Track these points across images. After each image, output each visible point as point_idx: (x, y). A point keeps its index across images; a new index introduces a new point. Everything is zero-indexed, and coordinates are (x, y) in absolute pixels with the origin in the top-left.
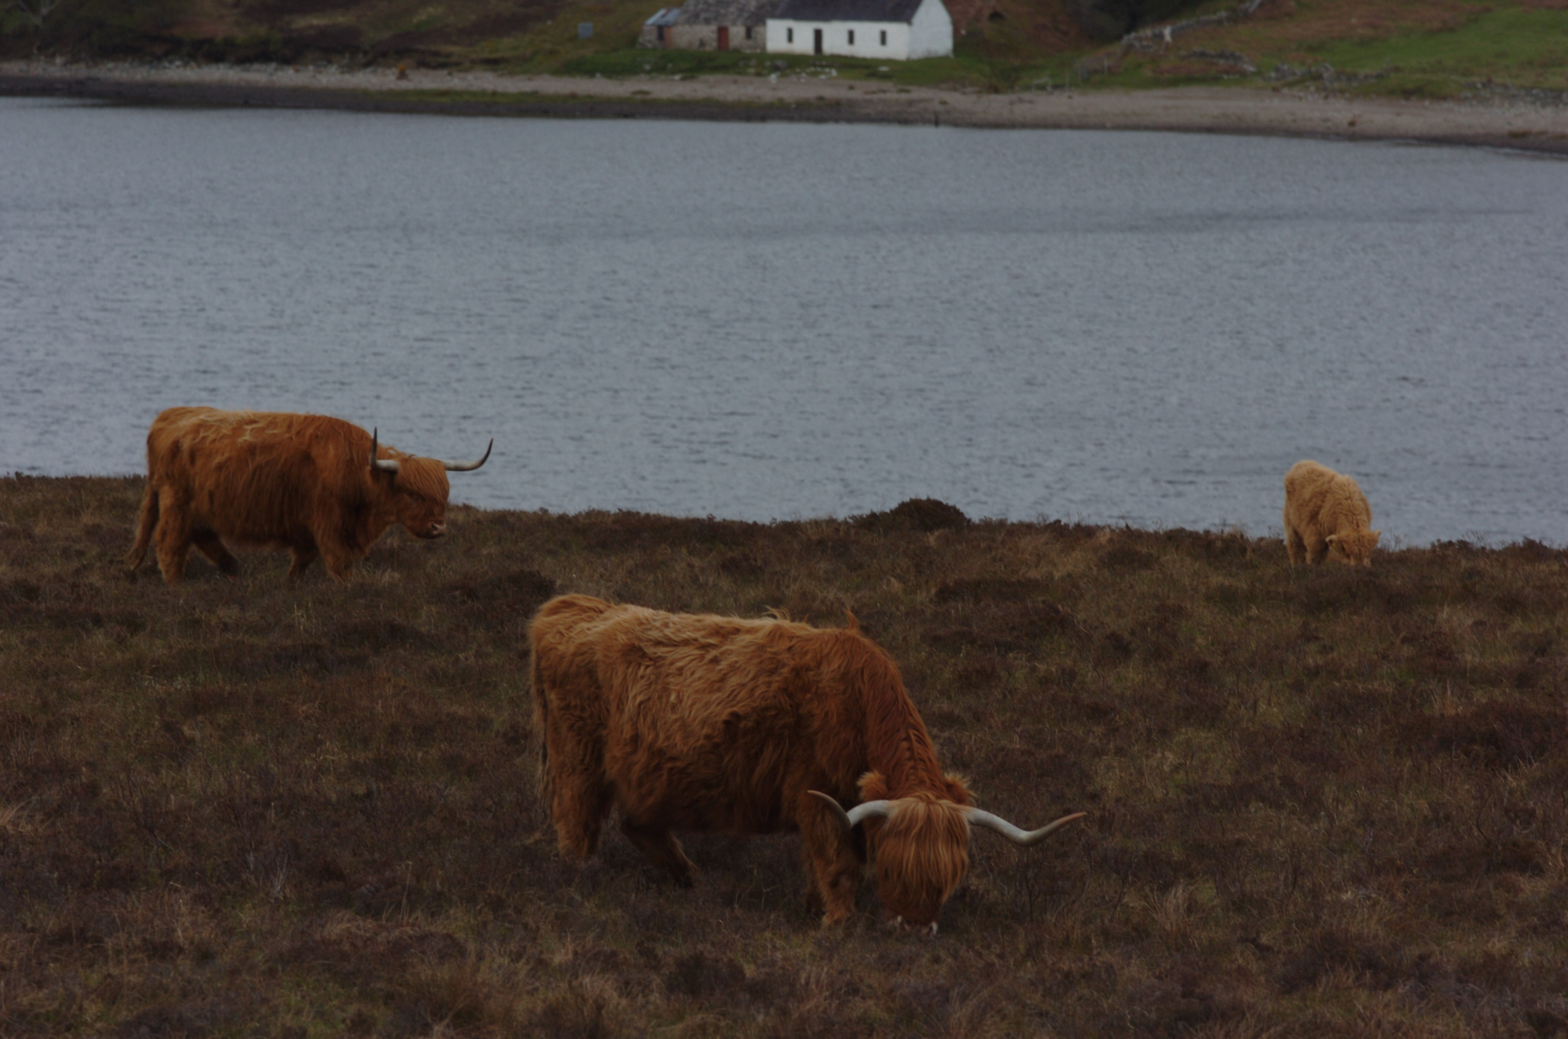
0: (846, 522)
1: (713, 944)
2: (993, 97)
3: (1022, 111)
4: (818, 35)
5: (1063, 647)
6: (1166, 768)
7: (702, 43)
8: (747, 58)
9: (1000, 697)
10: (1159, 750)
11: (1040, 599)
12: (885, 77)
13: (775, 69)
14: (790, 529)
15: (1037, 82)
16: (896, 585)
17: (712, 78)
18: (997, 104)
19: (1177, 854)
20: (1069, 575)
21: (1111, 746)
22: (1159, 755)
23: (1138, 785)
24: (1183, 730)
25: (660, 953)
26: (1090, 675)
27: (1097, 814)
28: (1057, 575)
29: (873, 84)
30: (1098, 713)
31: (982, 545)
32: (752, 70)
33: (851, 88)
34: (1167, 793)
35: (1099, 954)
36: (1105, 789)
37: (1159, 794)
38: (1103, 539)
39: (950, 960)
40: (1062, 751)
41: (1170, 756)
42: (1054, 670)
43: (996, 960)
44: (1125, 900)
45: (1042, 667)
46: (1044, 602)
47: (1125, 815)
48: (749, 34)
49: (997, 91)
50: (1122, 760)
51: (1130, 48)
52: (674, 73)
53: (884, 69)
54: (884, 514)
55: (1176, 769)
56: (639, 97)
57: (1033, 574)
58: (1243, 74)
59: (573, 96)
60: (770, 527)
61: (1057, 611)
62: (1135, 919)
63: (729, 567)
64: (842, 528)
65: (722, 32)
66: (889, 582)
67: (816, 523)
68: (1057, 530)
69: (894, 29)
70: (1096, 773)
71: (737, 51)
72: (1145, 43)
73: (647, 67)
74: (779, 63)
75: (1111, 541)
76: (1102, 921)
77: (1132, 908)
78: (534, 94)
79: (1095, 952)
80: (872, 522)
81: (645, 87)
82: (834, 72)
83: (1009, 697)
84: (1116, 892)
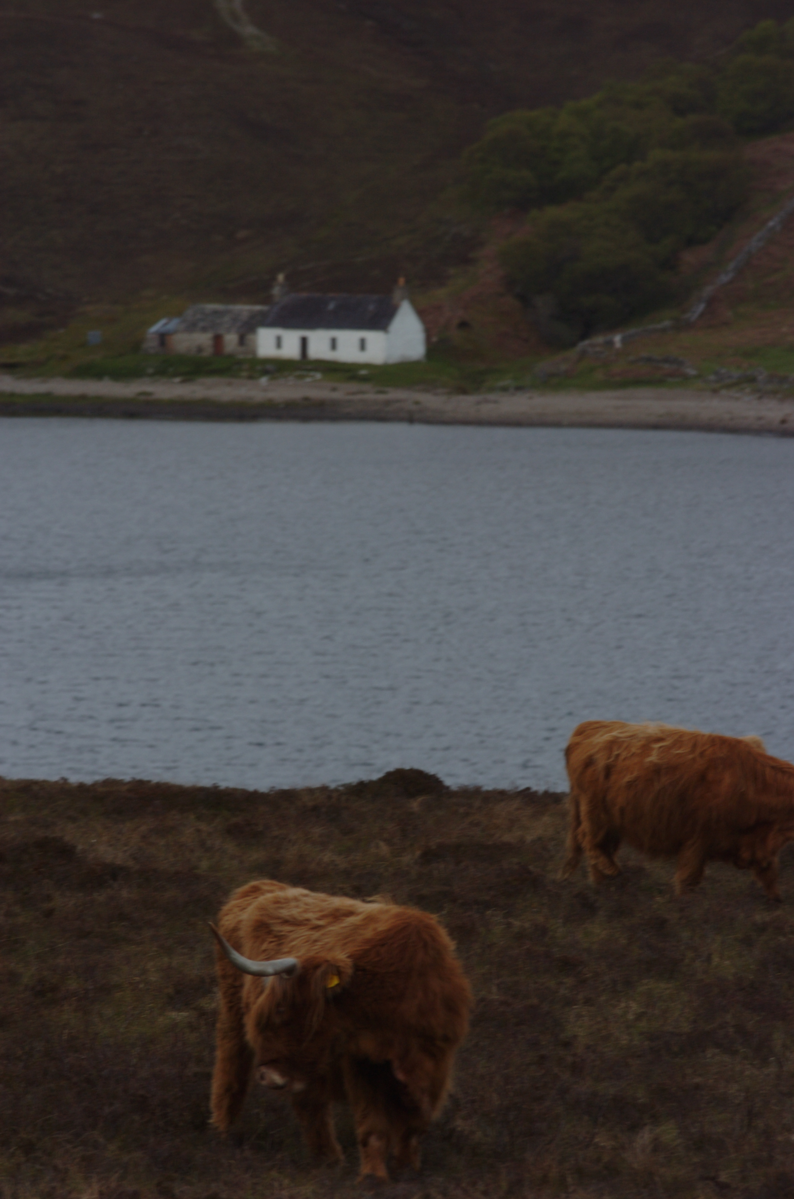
2: (462, 398)
3: (487, 410)
4: (304, 342)
5: (535, 905)
6: (631, 1017)
7: (200, 349)
8: (239, 363)
10: (623, 1000)
11: (515, 860)
12: (364, 379)
13: (265, 372)
14: (287, 796)
15: (501, 383)
16: (384, 849)
17: (209, 380)
18: (466, 404)
19: (642, 1097)
20: (540, 839)
21: (580, 997)
22: (623, 1005)
23: (604, 1033)
24: (645, 982)
26: (559, 930)
27: (569, 1060)
28: (529, 838)
29: (354, 386)
30: (567, 965)
31: (461, 810)
32: (244, 374)
33: (334, 389)
34: (632, 1040)
36: (575, 1037)
37: (624, 1040)
40: (536, 1002)
41: (633, 1006)
42: (527, 925)
44: (596, 1140)
45: (517, 923)
46: (518, 864)
47: (594, 1061)
48: (242, 341)
49: (463, 391)
50: (591, 1009)
51: (583, 354)
52: (175, 375)
53: (363, 372)
54: (371, 783)
55: (639, 1017)
56: (142, 398)
58: (686, 378)
59: (83, 397)
60: (268, 795)
61: (529, 872)
62: (606, 1158)
64: (334, 795)
65: (218, 340)
66: (377, 846)
69: (373, 337)
70: (567, 1021)
71: (230, 356)
72: (598, 349)
73: (150, 371)
74: (269, 367)
76: (576, 1160)
77: (603, 1147)
78: (48, 395)
81: (149, 388)
82: (318, 376)
83: (487, 950)
84: (588, 1133)
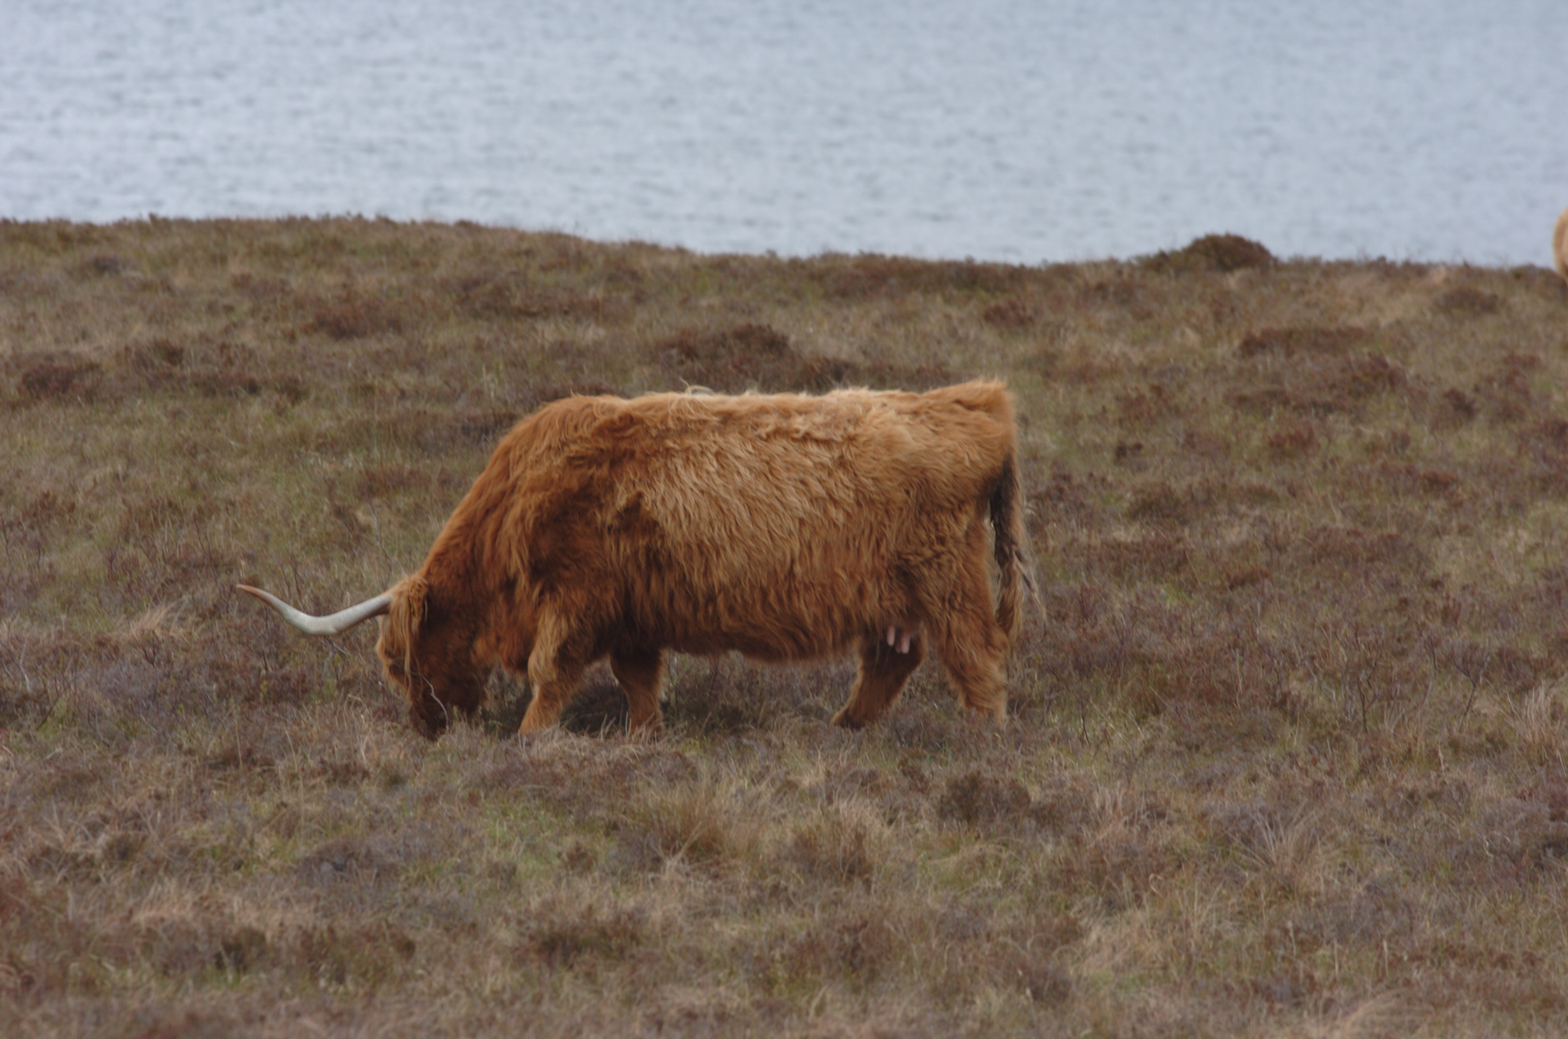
0: (1129, 264)
1: (989, 762)
5: (1393, 407)
6: (1521, 549)
9: (1320, 468)
10: (1511, 527)
11: (1366, 350)
14: (1064, 271)
16: (1192, 337)
19: (1537, 651)
20: (1398, 322)
21: (1454, 524)
22: (1511, 534)
23: (1487, 570)
24: (1540, 504)
25: (927, 774)
26: (1425, 440)
27: (1440, 604)
28: (1384, 322)
30: (1437, 484)
31: (1294, 287)
34: (1523, 578)
35: (1448, 769)
36: (1447, 575)
37: (1512, 579)
38: (1437, 278)
39: (1270, 778)
40: (1394, 530)
41: (1525, 535)
42: (1382, 434)
43: (1327, 780)
44: (1476, 706)
45: (1368, 432)
46: (1370, 354)
47: (1473, 605)
50: (1468, 539)
54: (1175, 254)
55: (1531, 550)
57: (1357, 321)
60: (1039, 270)
61: (1385, 365)
62: (1489, 729)
63: (993, 317)
64: (1126, 271)
66: (1183, 334)
67: (1095, 266)
68: (1383, 269)
70: (1436, 555)
75: (1447, 281)
76: (1450, 731)
77: (1485, 715)
79: (1443, 767)
80: (1160, 263)
83: (1330, 466)
84: (1465, 696)
